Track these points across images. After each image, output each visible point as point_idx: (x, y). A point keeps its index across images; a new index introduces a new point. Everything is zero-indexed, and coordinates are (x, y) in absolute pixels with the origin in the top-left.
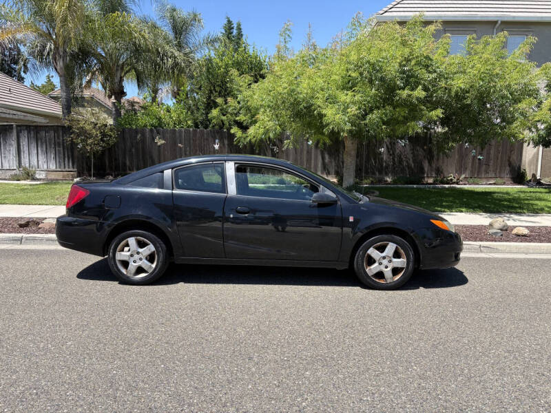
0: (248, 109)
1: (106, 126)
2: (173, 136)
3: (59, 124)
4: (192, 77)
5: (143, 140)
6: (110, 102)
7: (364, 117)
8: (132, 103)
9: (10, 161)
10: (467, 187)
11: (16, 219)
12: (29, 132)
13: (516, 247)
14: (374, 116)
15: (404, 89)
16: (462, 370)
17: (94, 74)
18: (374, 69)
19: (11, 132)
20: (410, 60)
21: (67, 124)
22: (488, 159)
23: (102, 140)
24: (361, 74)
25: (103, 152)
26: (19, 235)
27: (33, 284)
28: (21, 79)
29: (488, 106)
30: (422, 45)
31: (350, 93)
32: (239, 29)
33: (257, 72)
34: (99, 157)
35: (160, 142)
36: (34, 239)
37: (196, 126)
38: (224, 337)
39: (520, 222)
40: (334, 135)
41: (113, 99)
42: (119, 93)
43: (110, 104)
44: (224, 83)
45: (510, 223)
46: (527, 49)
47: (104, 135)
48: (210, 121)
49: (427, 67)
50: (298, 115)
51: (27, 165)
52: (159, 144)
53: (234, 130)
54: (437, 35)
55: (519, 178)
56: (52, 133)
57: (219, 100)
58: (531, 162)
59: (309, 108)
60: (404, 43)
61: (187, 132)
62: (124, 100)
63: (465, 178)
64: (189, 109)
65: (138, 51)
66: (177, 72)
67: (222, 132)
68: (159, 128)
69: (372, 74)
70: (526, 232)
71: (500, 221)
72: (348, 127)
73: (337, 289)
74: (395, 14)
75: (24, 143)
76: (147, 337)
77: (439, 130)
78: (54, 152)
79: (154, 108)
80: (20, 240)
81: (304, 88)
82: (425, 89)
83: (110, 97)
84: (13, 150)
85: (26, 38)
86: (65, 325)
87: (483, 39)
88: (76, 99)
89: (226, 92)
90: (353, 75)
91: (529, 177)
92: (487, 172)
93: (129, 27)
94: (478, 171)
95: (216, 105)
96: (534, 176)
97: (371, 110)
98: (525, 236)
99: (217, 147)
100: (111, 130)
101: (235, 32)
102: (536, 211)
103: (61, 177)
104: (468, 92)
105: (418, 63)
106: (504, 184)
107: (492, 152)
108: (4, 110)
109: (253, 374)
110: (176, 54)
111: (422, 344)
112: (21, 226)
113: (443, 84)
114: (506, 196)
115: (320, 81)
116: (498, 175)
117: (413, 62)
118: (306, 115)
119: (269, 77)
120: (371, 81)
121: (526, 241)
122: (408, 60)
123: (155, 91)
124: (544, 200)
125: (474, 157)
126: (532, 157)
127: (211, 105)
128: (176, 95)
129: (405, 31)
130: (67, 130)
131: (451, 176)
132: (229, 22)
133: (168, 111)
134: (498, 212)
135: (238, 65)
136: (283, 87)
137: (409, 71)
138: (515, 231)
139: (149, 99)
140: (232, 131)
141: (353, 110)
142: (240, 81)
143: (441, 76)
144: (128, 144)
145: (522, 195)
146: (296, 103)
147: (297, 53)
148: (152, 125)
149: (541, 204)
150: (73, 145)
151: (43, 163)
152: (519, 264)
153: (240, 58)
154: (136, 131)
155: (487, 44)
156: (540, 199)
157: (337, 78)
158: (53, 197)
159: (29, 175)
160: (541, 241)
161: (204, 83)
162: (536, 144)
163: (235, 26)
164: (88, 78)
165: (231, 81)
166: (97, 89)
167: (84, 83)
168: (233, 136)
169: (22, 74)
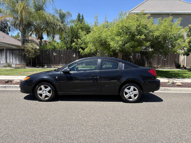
0: (85, 43)
1: (36, 49)
2: (59, 52)
3: (20, 48)
4: (66, 32)
5: (49, 54)
6: (38, 41)
7: (124, 45)
8: (45, 41)
9: (3, 61)
10: (160, 69)
11: (4, 80)
12: (10, 51)
13: (177, 89)
14: (128, 45)
15: (138, 36)
16: (156, 129)
17: (32, 31)
18: (127, 29)
19: (4, 51)
20: (140, 26)
21: (23, 48)
22: (168, 60)
23: (35, 53)
24: (123, 30)
25: (35, 58)
26: (5, 85)
27: (9, 101)
28: (8, 34)
29: (167, 42)
30: (144, 21)
31: (119, 37)
32: (83, 17)
33: (88, 30)
34: (34, 59)
35: (55, 54)
36: (10, 87)
37: (67, 49)
38: (74, 118)
39: (178, 81)
40: (114, 51)
41: (39, 40)
42: (41, 38)
43: (38, 42)
44: (77, 34)
45: (175, 81)
46: (179, 22)
47: (36, 52)
48: (72, 47)
49: (146, 28)
50: (102, 45)
51: (9, 62)
52: (54, 55)
53: (80, 50)
54: (149, 18)
55: (178, 66)
56: (18, 51)
57: (75, 40)
58: (182, 61)
59: (105, 42)
60: (137, 20)
61: (64, 51)
62: (43, 40)
63: (160, 66)
64: (65, 43)
65: (48, 24)
66: (61, 31)
67: (76, 51)
68: (54, 49)
69: (127, 31)
70: (180, 84)
71: (171, 80)
72: (119, 48)
73: (114, 103)
74: (135, 11)
75: (8, 55)
76: (47, 118)
77: (150, 50)
78: (18, 58)
79: (53, 43)
80: (5, 87)
81: (104, 35)
82: (145, 35)
83: (38, 39)
84: (4, 57)
85: (10, 19)
86: (19, 114)
87: (164, 19)
88: (26, 40)
89: (78, 37)
90: (121, 31)
91: (182, 66)
92: (167, 64)
93: (45, 15)
94: (164, 64)
95: (74, 41)
96: (184, 66)
97: (127, 43)
98: (180, 85)
99: (74, 56)
100: (38, 50)
101: (81, 18)
102: (184, 77)
103: (20, 66)
104: (160, 37)
105: (143, 27)
106: (173, 68)
107: (169, 58)
108: (2, 44)
109: (83, 130)
110: (61, 24)
111: (143, 120)
112: (6, 82)
113: (151, 34)
114: (174, 73)
115: (109, 33)
116: (171, 66)
117: (141, 27)
118: (104, 44)
119: (92, 32)
120: (126, 33)
121: (180, 87)
122: (139, 26)
123: (54, 37)
124: (187, 74)
125: (163, 59)
126: (183, 59)
127: (72, 41)
128: (60, 38)
129: (138, 16)
130: (23, 50)
131: (155, 66)
132: (79, 14)
133: (58, 44)
134: (171, 78)
135: (82, 28)
136: (96, 35)
137: (139, 29)
138: (177, 84)
139: (51, 40)
140: (79, 50)
141: (120, 43)
142: (82, 33)
143: (150, 31)
144: (44, 55)
145: (179, 72)
146: (101, 40)
147: (101, 24)
148: (52, 49)
149: (186, 75)
150: (25, 55)
151: (14, 61)
152: (178, 95)
153: (82, 26)
154: (47, 51)
155: (166, 21)
156: (185, 74)
157: (115, 32)
158: (17, 73)
159: (10, 66)
160: (186, 87)
161: (70, 34)
162: (184, 55)
163: (81, 16)
164: (31, 33)
165: (79, 34)
166: (34, 37)
167: (29, 35)
168: (80, 52)
169: (8, 32)
